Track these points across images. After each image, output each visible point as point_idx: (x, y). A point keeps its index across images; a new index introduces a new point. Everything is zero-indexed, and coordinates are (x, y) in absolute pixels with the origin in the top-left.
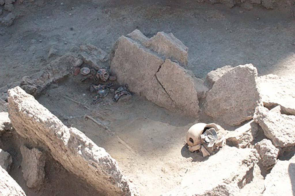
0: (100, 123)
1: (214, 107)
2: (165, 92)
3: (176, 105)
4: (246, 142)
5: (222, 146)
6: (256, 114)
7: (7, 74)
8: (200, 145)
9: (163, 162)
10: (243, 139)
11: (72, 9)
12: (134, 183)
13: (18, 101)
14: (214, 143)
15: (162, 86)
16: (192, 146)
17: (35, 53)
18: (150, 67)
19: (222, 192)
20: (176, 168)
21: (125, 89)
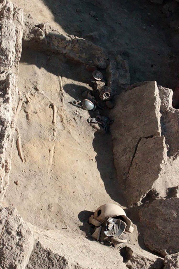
0: (57, 121)
1: (150, 214)
2: (131, 160)
3: (126, 179)
4: (136, 266)
5: (115, 246)
6: (173, 256)
7: (42, 10)
8: (101, 224)
9: (59, 202)
10: (137, 261)
11: (150, 26)
12: (18, 188)
13: (7, 16)
14: (112, 235)
15: (135, 152)
16: (95, 218)
17: (81, 21)
18: (145, 128)
19: (60, 265)
20: (61, 217)
21: (108, 123)
